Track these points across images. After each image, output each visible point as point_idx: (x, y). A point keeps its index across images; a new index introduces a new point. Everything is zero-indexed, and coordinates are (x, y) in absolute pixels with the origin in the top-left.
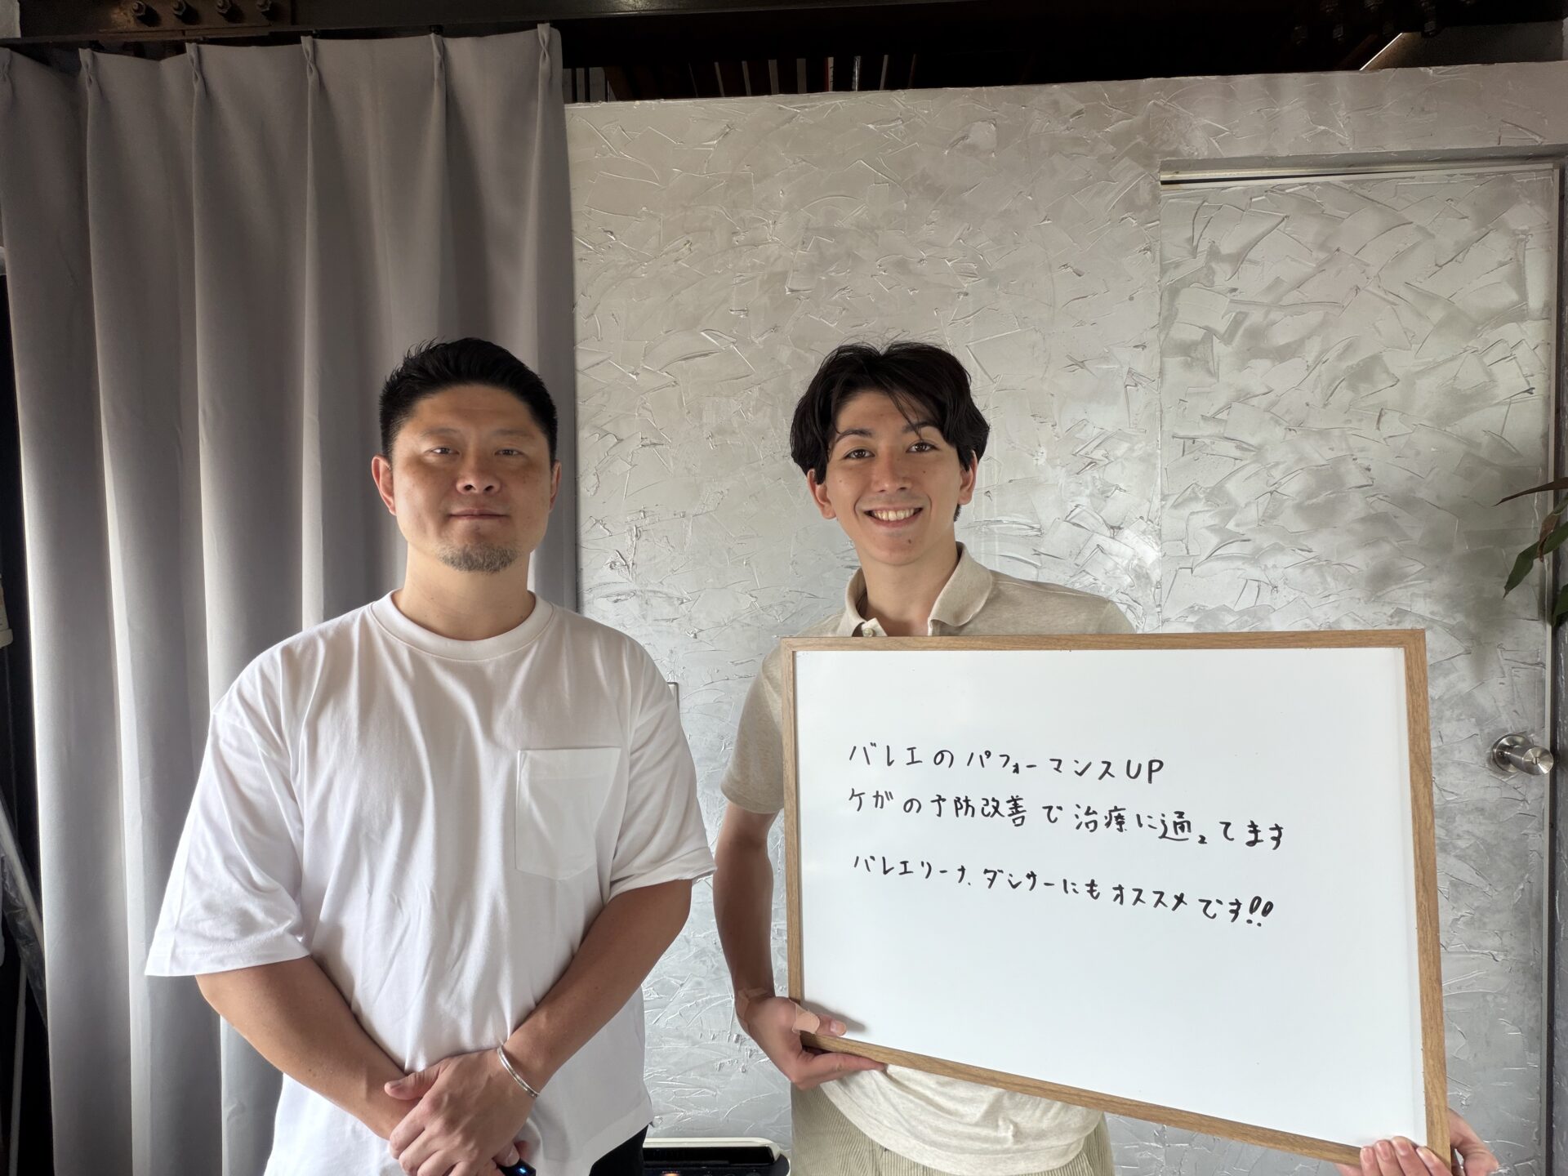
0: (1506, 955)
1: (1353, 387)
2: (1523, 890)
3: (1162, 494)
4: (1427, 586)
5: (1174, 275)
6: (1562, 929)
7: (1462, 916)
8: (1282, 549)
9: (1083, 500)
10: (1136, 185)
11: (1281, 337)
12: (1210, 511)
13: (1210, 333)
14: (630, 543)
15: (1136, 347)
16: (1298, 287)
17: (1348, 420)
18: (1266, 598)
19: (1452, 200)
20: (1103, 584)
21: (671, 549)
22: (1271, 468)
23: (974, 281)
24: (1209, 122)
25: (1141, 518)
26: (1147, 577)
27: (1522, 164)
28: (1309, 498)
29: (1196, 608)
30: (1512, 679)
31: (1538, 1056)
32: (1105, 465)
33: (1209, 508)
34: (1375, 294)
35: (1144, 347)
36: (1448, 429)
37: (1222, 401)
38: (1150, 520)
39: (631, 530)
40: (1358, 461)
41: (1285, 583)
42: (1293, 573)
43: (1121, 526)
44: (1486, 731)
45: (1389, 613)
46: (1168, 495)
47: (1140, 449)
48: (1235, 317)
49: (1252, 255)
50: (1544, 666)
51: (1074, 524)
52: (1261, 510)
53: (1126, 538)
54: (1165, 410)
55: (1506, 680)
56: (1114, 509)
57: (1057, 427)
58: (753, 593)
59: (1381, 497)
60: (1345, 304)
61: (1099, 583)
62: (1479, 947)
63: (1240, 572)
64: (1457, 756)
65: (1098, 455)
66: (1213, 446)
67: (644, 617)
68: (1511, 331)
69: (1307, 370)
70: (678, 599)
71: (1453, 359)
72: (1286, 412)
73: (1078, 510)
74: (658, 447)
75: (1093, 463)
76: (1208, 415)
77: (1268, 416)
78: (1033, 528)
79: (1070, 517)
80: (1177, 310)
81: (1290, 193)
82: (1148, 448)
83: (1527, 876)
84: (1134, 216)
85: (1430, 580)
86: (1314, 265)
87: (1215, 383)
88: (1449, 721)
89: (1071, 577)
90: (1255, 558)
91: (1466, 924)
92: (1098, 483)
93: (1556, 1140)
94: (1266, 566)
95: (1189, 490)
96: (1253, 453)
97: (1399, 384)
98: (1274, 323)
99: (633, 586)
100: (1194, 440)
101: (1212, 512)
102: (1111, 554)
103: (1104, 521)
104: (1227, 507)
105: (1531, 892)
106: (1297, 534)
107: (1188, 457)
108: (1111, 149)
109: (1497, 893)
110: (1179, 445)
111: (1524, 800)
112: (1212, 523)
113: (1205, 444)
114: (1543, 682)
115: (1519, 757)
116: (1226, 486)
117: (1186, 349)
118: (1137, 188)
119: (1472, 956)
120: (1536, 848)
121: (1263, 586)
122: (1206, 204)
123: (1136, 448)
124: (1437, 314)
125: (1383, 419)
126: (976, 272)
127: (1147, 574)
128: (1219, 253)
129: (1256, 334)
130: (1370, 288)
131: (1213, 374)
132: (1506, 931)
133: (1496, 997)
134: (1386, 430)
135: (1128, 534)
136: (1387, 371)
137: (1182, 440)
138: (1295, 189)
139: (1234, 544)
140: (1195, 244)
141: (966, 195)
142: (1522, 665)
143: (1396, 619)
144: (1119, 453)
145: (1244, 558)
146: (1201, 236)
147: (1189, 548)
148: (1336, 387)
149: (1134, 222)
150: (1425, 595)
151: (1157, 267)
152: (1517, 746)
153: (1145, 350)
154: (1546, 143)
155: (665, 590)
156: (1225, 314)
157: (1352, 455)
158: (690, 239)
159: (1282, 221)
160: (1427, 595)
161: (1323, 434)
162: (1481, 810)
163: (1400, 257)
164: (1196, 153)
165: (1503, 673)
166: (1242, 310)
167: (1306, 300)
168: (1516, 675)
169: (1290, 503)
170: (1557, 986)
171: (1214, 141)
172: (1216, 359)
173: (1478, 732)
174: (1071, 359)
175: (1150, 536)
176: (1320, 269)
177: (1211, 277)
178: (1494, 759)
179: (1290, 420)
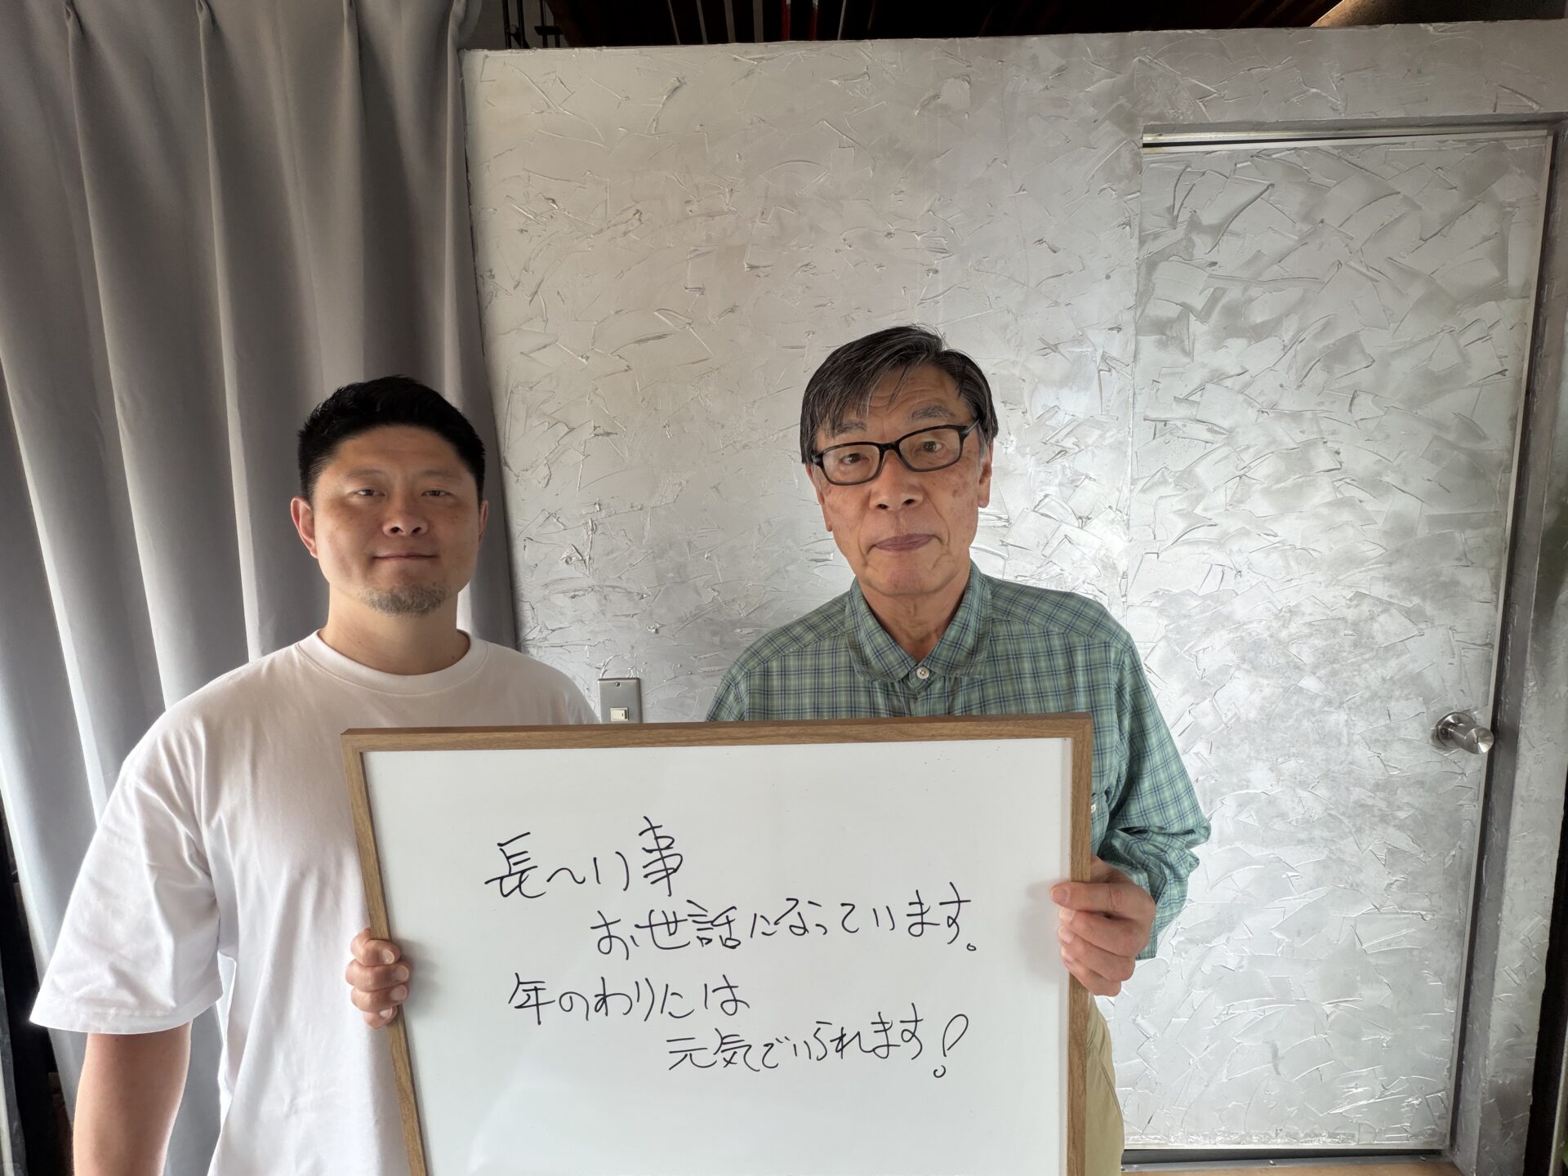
0: (1434, 915)
1: (1328, 369)
2: (1454, 856)
3: (1131, 478)
4: (1386, 570)
5: (1153, 247)
6: (1487, 891)
7: (1397, 880)
8: (1247, 533)
9: (1052, 490)
10: (1118, 151)
11: (1258, 316)
12: (1179, 495)
13: (1187, 309)
14: (586, 537)
15: (1109, 329)
16: (1280, 261)
17: (1322, 402)
18: (1230, 582)
19: (1441, 169)
20: (1070, 574)
21: (629, 542)
22: (1242, 451)
23: (944, 258)
24: (1197, 82)
25: (1110, 507)
26: (1114, 567)
27: (1516, 130)
28: (1277, 482)
29: (1160, 593)
30: (1461, 659)
31: (1455, 1002)
32: (1076, 454)
33: (1178, 493)
34: (1358, 271)
35: (1119, 329)
36: (1420, 412)
37: (1196, 381)
38: (1119, 510)
39: (587, 523)
40: (1329, 444)
41: (1249, 568)
42: (1257, 557)
43: (1090, 516)
44: (1433, 709)
45: (1348, 598)
46: (1138, 479)
47: (1112, 436)
48: (1213, 293)
49: (1231, 227)
50: (1492, 647)
51: (1042, 515)
52: (1229, 493)
53: (1095, 528)
54: (1137, 391)
55: (1455, 661)
56: (1083, 499)
57: (1028, 415)
58: (716, 587)
59: (1348, 481)
60: (1326, 280)
61: (1066, 574)
62: (1409, 909)
63: (1206, 556)
64: (1403, 733)
65: (1068, 443)
66: (1184, 429)
67: (603, 613)
68: (1489, 310)
69: (1283, 349)
70: (638, 594)
71: (1431, 338)
72: (1260, 393)
73: (1047, 500)
74: (611, 436)
75: (1063, 452)
76: (1181, 397)
77: (1241, 398)
78: (1000, 518)
79: (1039, 507)
80: (1154, 285)
81: (1277, 158)
82: (1119, 435)
83: (1459, 843)
84: (1114, 188)
85: (1390, 564)
86: (1297, 238)
87: (1189, 363)
88: (1398, 700)
89: (1038, 568)
90: (1220, 543)
91: (1400, 888)
92: (1068, 472)
93: (1465, 1075)
94: (1231, 550)
95: (1159, 474)
96: (1224, 436)
97: (1375, 363)
98: (1251, 300)
99: (591, 582)
100: (1165, 422)
101: (1181, 497)
102: (1079, 545)
103: (1073, 511)
104: (1195, 492)
105: (1461, 857)
106: (1263, 519)
107: (1159, 440)
108: (1091, 111)
109: (1430, 859)
110: (1150, 428)
111: (1463, 774)
112: (1180, 507)
113: (1177, 427)
114: (1490, 662)
115: (1461, 736)
116: (1196, 469)
117: (1161, 327)
118: (1117, 156)
119: (1402, 916)
120: (1470, 818)
121: (1227, 571)
122: (1189, 169)
123: (1108, 435)
124: (1417, 291)
125: (1356, 401)
126: (946, 248)
127: (1114, 564)
128: (1200, 223)
129: (1233, 312)
130: (1352, 263)
131: (1188, 353)
132: (1435, 893)
133: (1421, 952)
134: (1358, 413)
135: (1096, 524)
136: (1363, 352)
137: (1154, 423)
138: (1283, 154)
139: (1200, 529)
140: (1175, 213)
141: (937, 161)
142: (1472, 646)
143: (1355, 603)
144: (1090, 441)
145: (1209, 543)
146: (1182, 204)
147: (1156, 533)
148: (1311, 369)
149: (1114, 193)
150: (1384, 578)
151: (1135, 242)
152: (1461, 724)
153: (1121, 332)
154: (1543, 111)
155: (624, 585)
156: (1204, 289)
157: (1323, 438)
158: (640, 208)
159: (1266, 190)
160: (1386, 578)
161: (1296, 416)
162: (1421, 784)
163: (1385, 229)
164: (1181, 118)
165: (1454, 654)
166: (1221, 286)
167: (1286, 276)
168: (1465, 656)
169: (1258, 487)
170: (1478, 941)
171: (1201, 104)
172: (1192, 338)
173: (1425, 711)
174: (1043, 341)
175: (1118, 526)
176: (1303, 242)
177: (1190, 250)
178: (1438, 736)
179: (1263, 402)
